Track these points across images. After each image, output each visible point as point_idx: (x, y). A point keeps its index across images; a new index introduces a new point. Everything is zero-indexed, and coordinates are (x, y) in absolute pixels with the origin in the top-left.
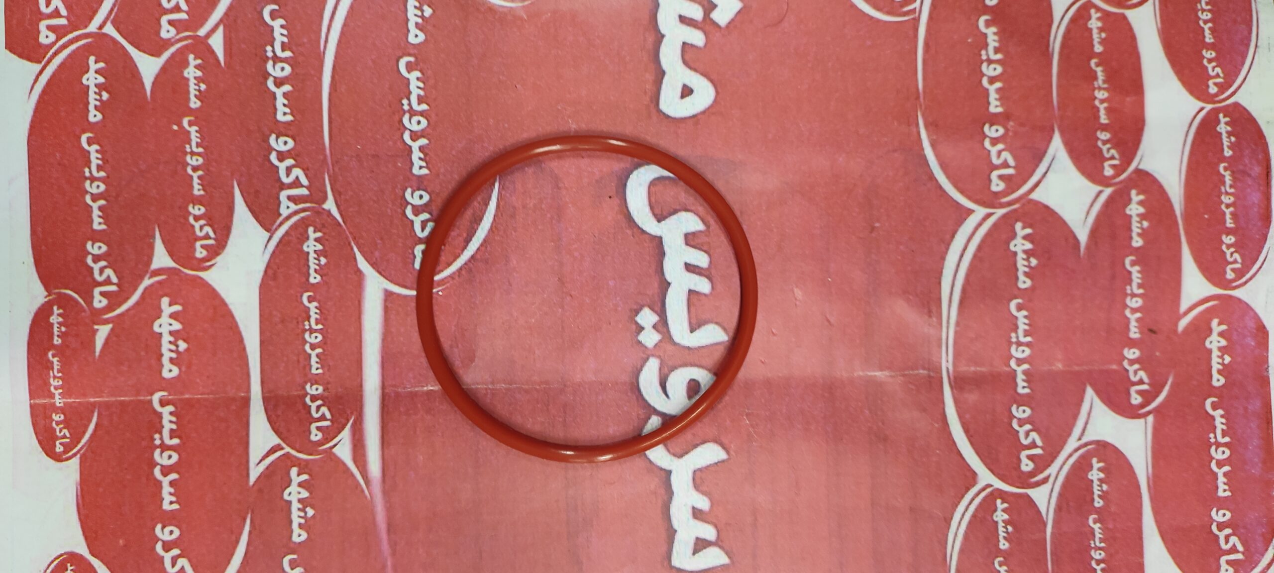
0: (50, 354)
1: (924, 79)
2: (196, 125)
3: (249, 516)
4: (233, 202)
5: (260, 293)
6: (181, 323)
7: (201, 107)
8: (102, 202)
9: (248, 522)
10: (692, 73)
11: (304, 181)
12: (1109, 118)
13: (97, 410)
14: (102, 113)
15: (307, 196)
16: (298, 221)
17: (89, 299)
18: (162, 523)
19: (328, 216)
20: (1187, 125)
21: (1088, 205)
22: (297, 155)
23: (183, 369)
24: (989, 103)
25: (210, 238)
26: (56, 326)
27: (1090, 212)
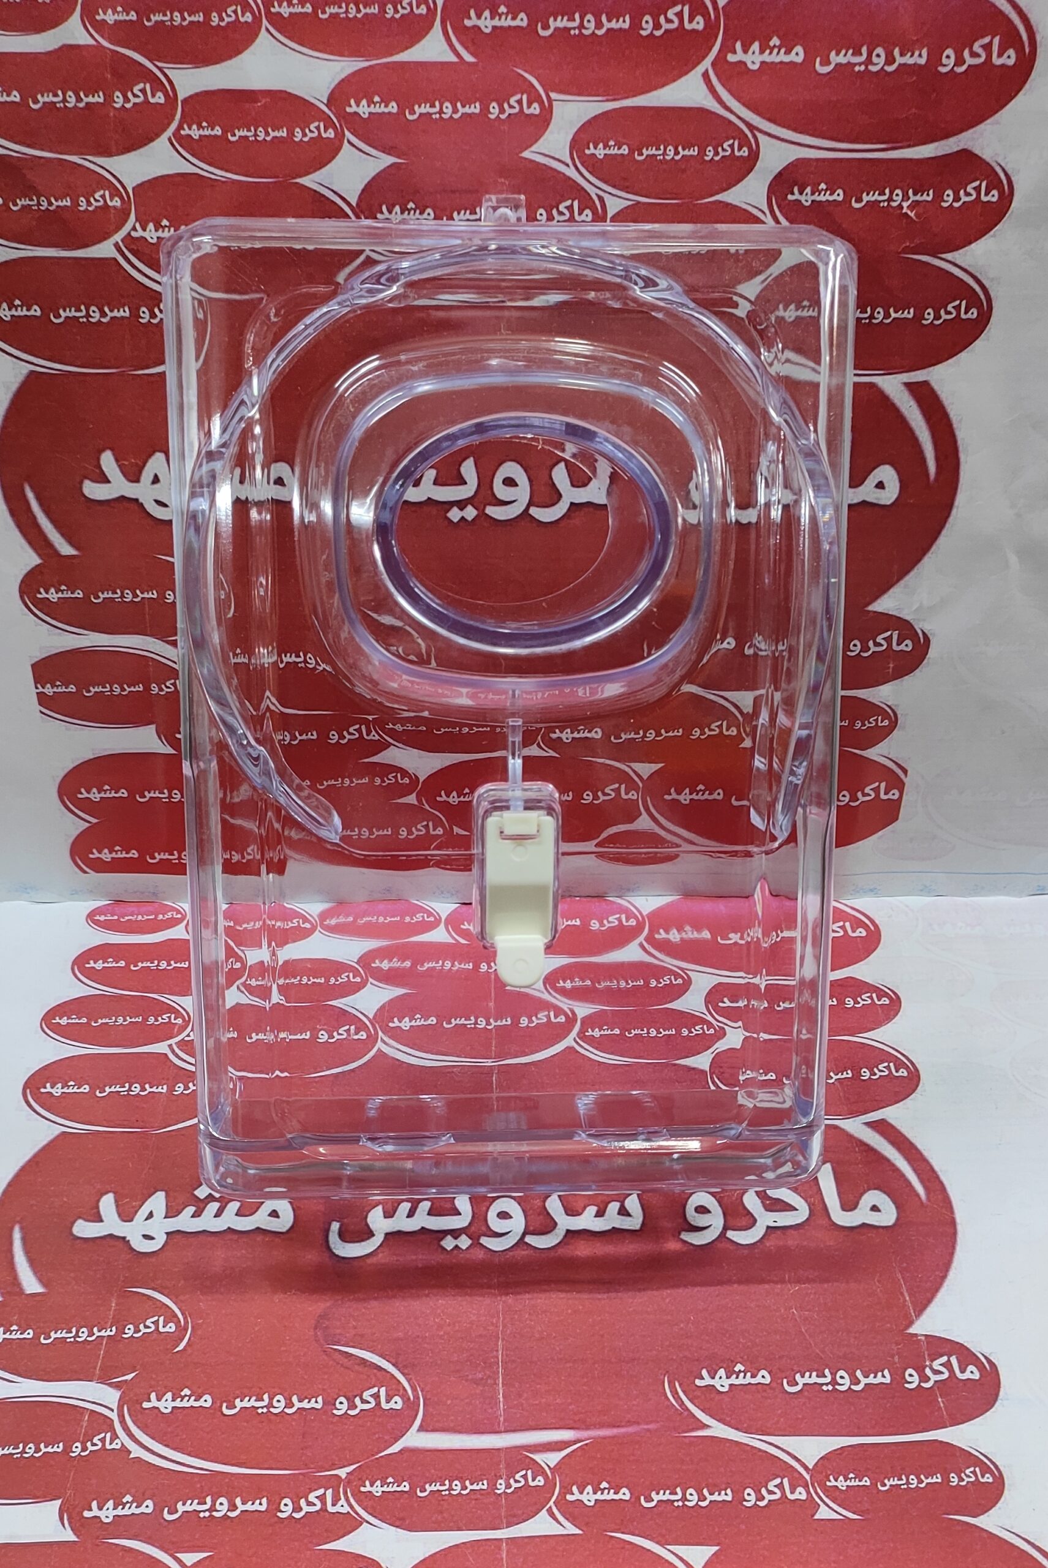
3: (607, 1534)
4: (334, 1551)
5: (416, 1531)
9: (613, 1534)
11: (321, 1492)
15: (333, 1490)
16: (353, 1498)
19: (352, 1475)
22: (297, 1496)
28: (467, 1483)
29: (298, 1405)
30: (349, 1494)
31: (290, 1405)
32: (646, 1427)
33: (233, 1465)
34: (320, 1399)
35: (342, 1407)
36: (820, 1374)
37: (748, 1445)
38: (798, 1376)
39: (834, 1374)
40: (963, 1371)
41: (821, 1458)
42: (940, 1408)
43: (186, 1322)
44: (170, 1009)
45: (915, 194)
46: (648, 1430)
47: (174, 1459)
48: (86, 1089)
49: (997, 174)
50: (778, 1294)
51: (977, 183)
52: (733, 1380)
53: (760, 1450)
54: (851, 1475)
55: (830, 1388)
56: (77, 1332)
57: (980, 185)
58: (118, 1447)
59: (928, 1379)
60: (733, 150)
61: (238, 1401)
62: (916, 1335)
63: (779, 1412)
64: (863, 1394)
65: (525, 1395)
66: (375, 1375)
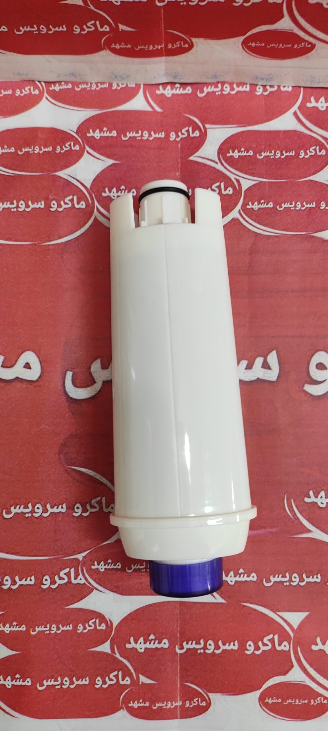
0: (154, 708)
1: (25, 241)
2: (35, 628)
3: (242, 603)
4: (77, 609)
5: (126, 595)
6: (140, 638)
7: (25, 625)
8: (74, 679)
9: (245, 604)
10: (18, 362)
11: (67, 570)
12: (50, 146)
13: (184, 683)
14: (27, 678)
15: (74, 569)
16: (88, 574)
17: (125, 686)
18: (245, 650)
19: (86, 558)
20: (55, 106)
21: (94, 158)
22: (53, 574)
23: (164, 636)
24: (39, 208)
25: (95, 621)
26: (139, 705)
27: (98, 157)
30: (85, 571)
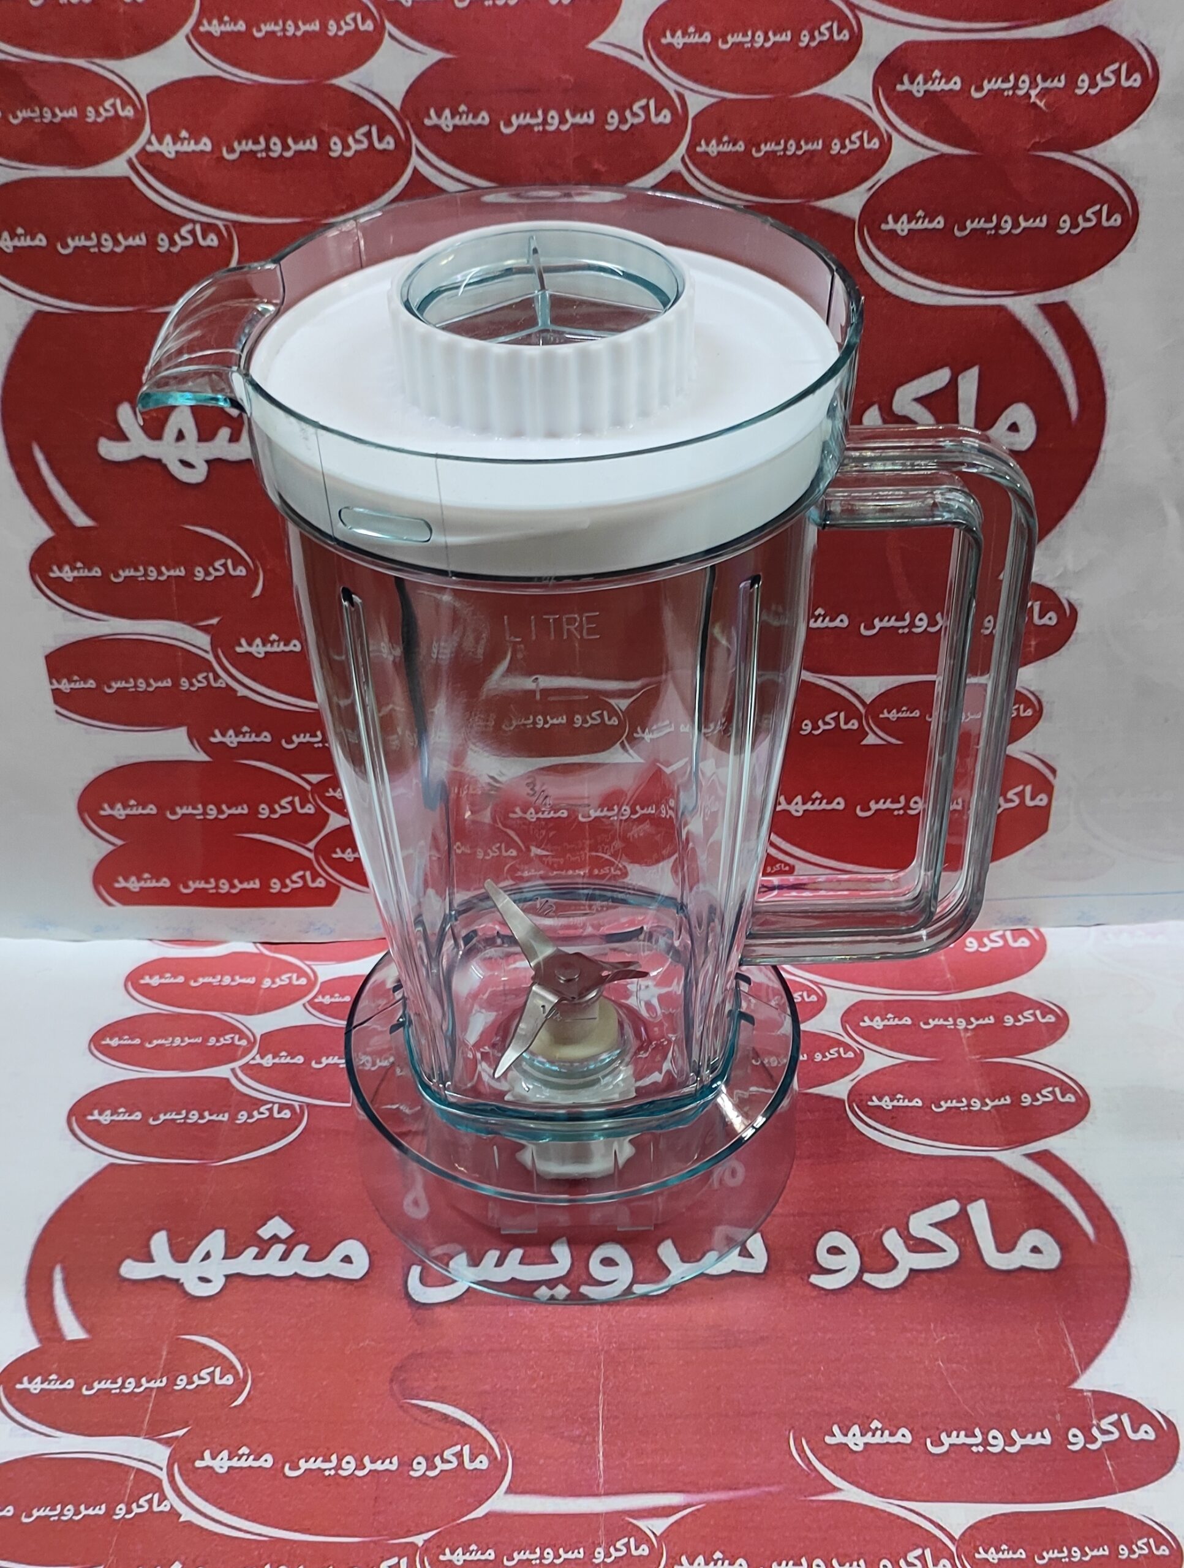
28: (561, 1551)
29: (369, 1466)
31: (360, 1466)
32: (767, 1489)
33: (296, 1531)
34: (395, 1460)
35: (419, 1467)
36: (970, 1434)
37: (885, 1511)
38: (943, 1436)
39: (985, 1435)
40: (1135, 1430)
41: (971, 1527)
42: (1108, 1471)
43: (246, 1375)
44: (234, 1029)
45: (1044, 80)
46: (770, 1493)
47: (229, 1523)
48: (137, 1116)
49: (1138, 54)
50: (922, 1345)
51: (1116, 66)
52: (869, 1438)
53: (898, 1517)
54: (1004, 1547)
55: (981, 1449)
56: (124, 1382)
57: (1120, 68)
58: (167, 1509)
59: (1094, 1440)
60: (832, 35)
61: (302, 1462)
62: (1081, 1391)
63: (921, 1475)
64: (1019, 1457)
65: (629, 1454)
66: (458, 1432)
